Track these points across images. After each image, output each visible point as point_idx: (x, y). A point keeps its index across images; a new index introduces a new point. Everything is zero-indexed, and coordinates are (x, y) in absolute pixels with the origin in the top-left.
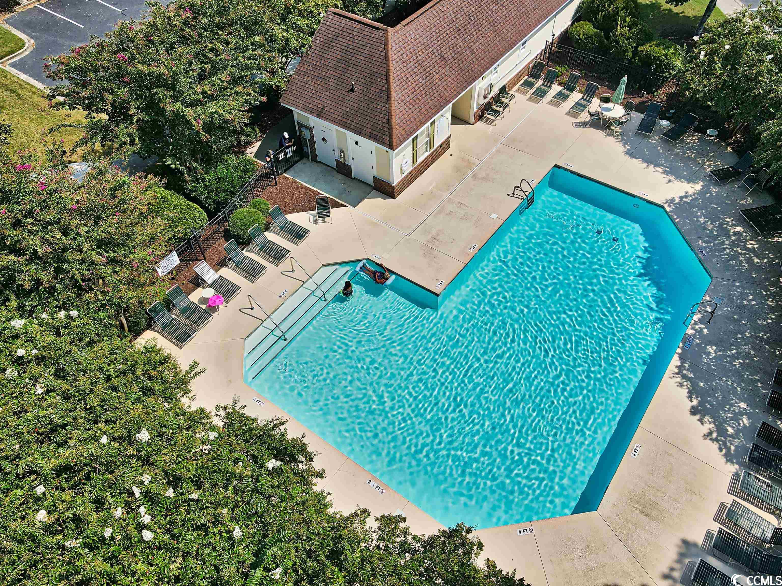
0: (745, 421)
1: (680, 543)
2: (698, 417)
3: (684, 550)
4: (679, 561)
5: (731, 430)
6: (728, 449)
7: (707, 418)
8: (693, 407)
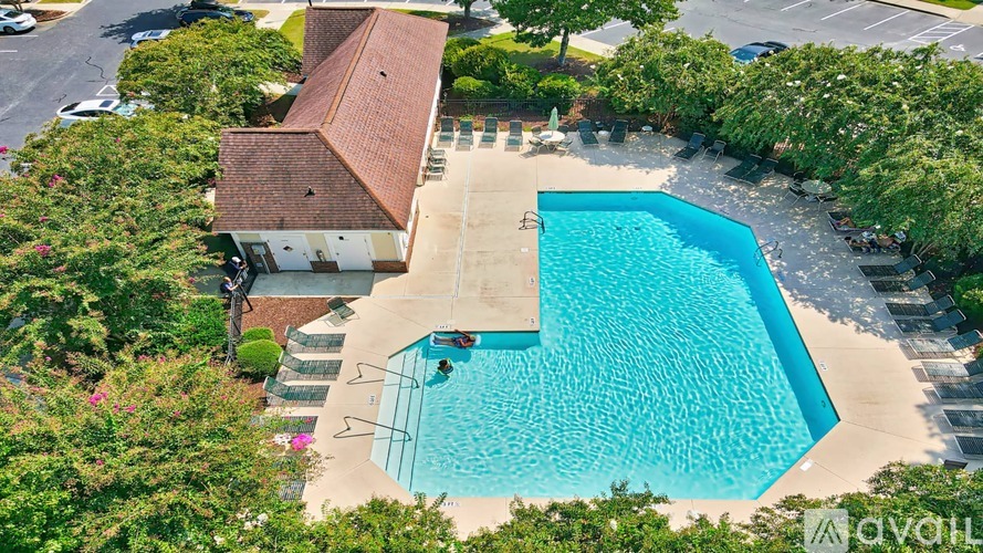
0: (871, 309)
1: (915, 409)
2: (839, 322)
3: (924, 412)
4: (929, 421)
5: (869, 320)
6: (880, 332)
7: (845, 320)
8: (829, 317)
